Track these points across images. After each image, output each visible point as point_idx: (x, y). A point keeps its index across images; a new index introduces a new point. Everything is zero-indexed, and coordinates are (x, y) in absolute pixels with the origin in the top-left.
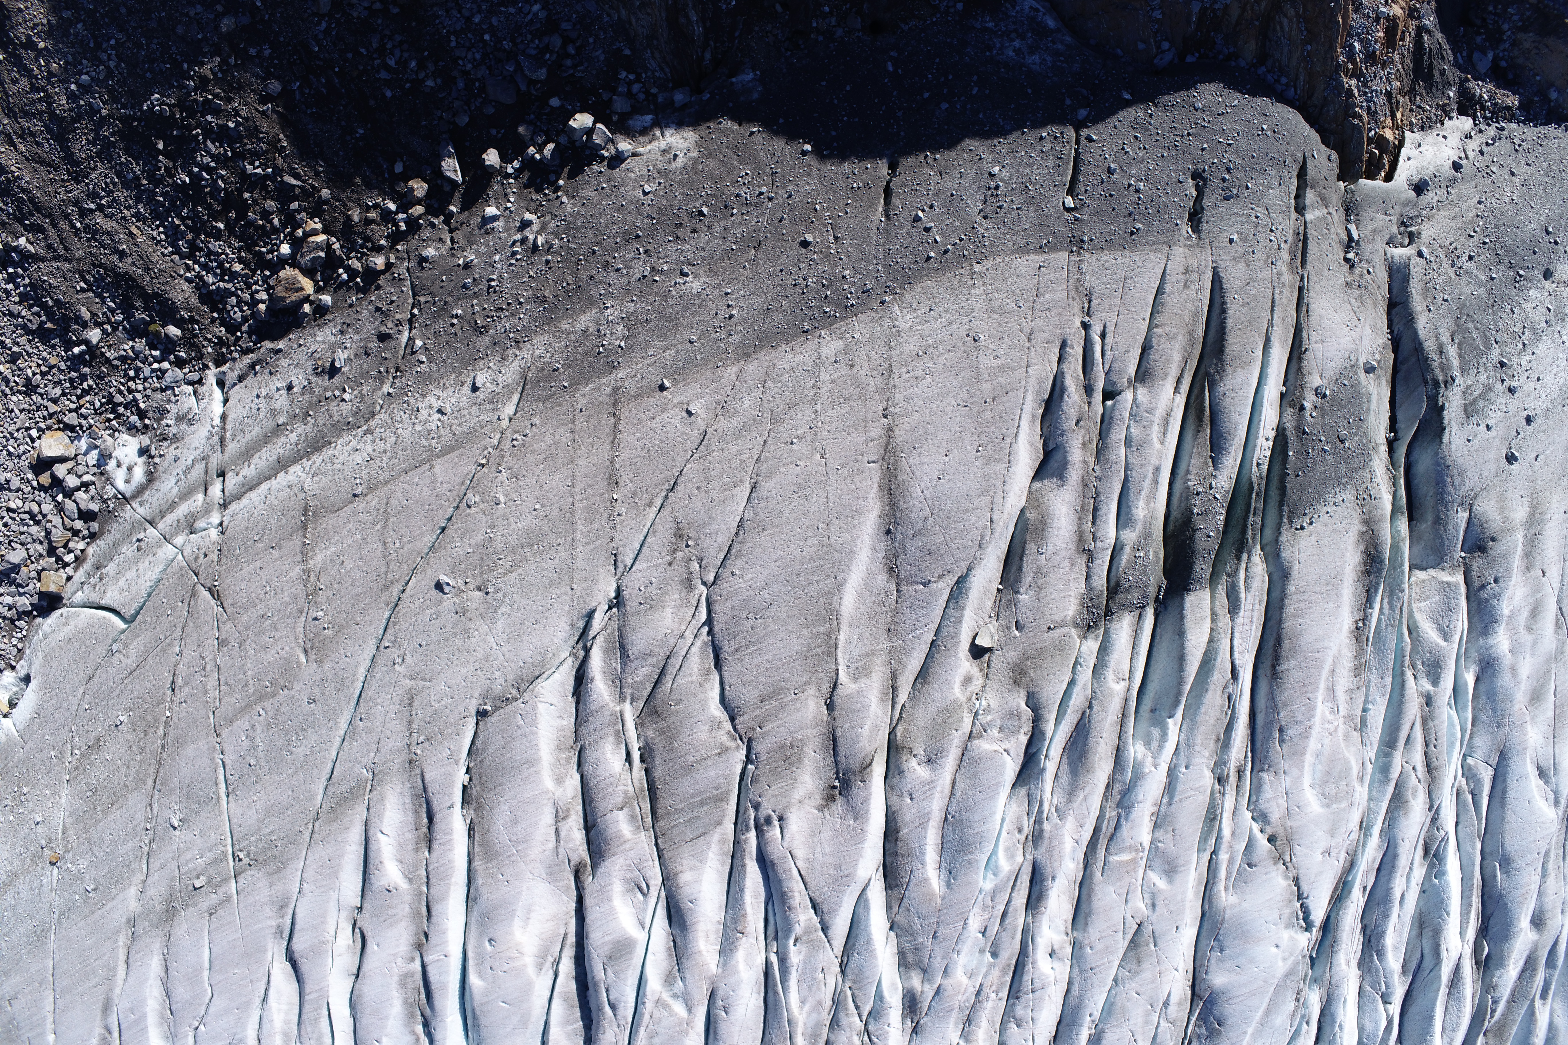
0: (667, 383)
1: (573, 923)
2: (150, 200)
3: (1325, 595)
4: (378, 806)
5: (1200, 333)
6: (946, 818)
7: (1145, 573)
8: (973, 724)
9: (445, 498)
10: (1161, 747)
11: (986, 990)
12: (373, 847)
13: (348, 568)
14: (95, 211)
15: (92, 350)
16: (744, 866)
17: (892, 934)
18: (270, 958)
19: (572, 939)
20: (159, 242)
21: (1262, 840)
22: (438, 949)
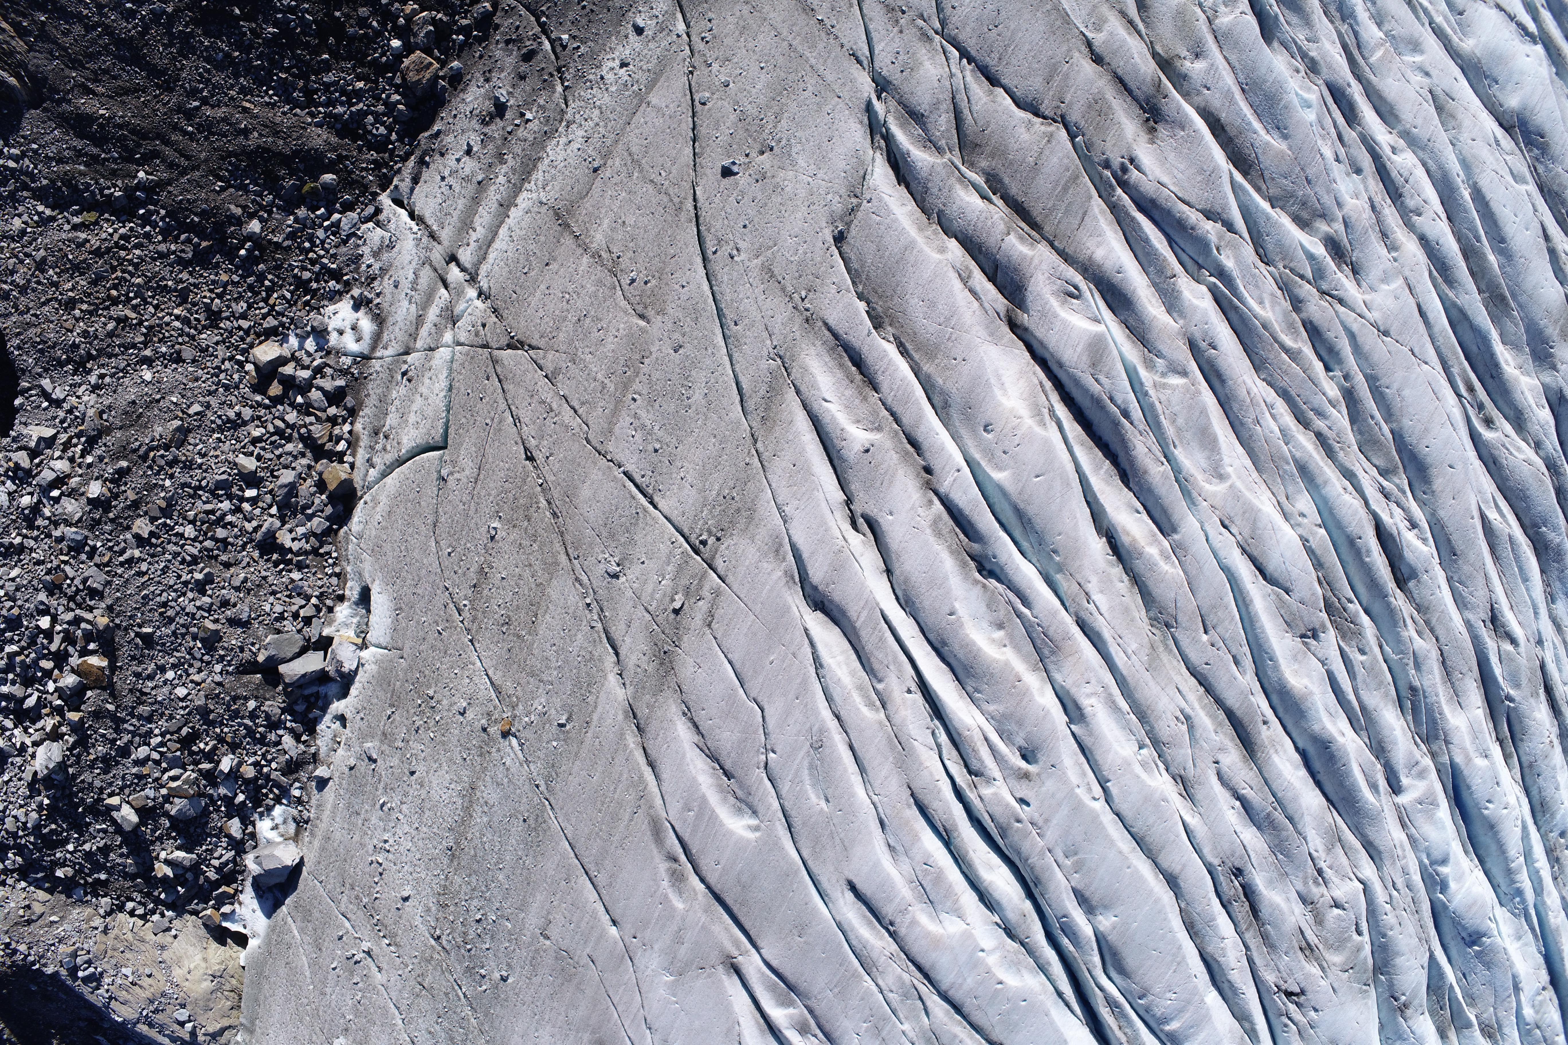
1: (1038, 369)
2: (250, 70)
4: (804, 380)
6: (1243, 90)
8: (1204, 12)
9: (679, 113)
11: (1376, 200)
12: (826, 420)
13: (632, 223)
14: (200, 106)
15: (258, 243)
16: (1133, 219)
17: (1276, 208)
18: (797, 613)
19: (1048, 384)
20: (275, 104)
22: (947, 469)
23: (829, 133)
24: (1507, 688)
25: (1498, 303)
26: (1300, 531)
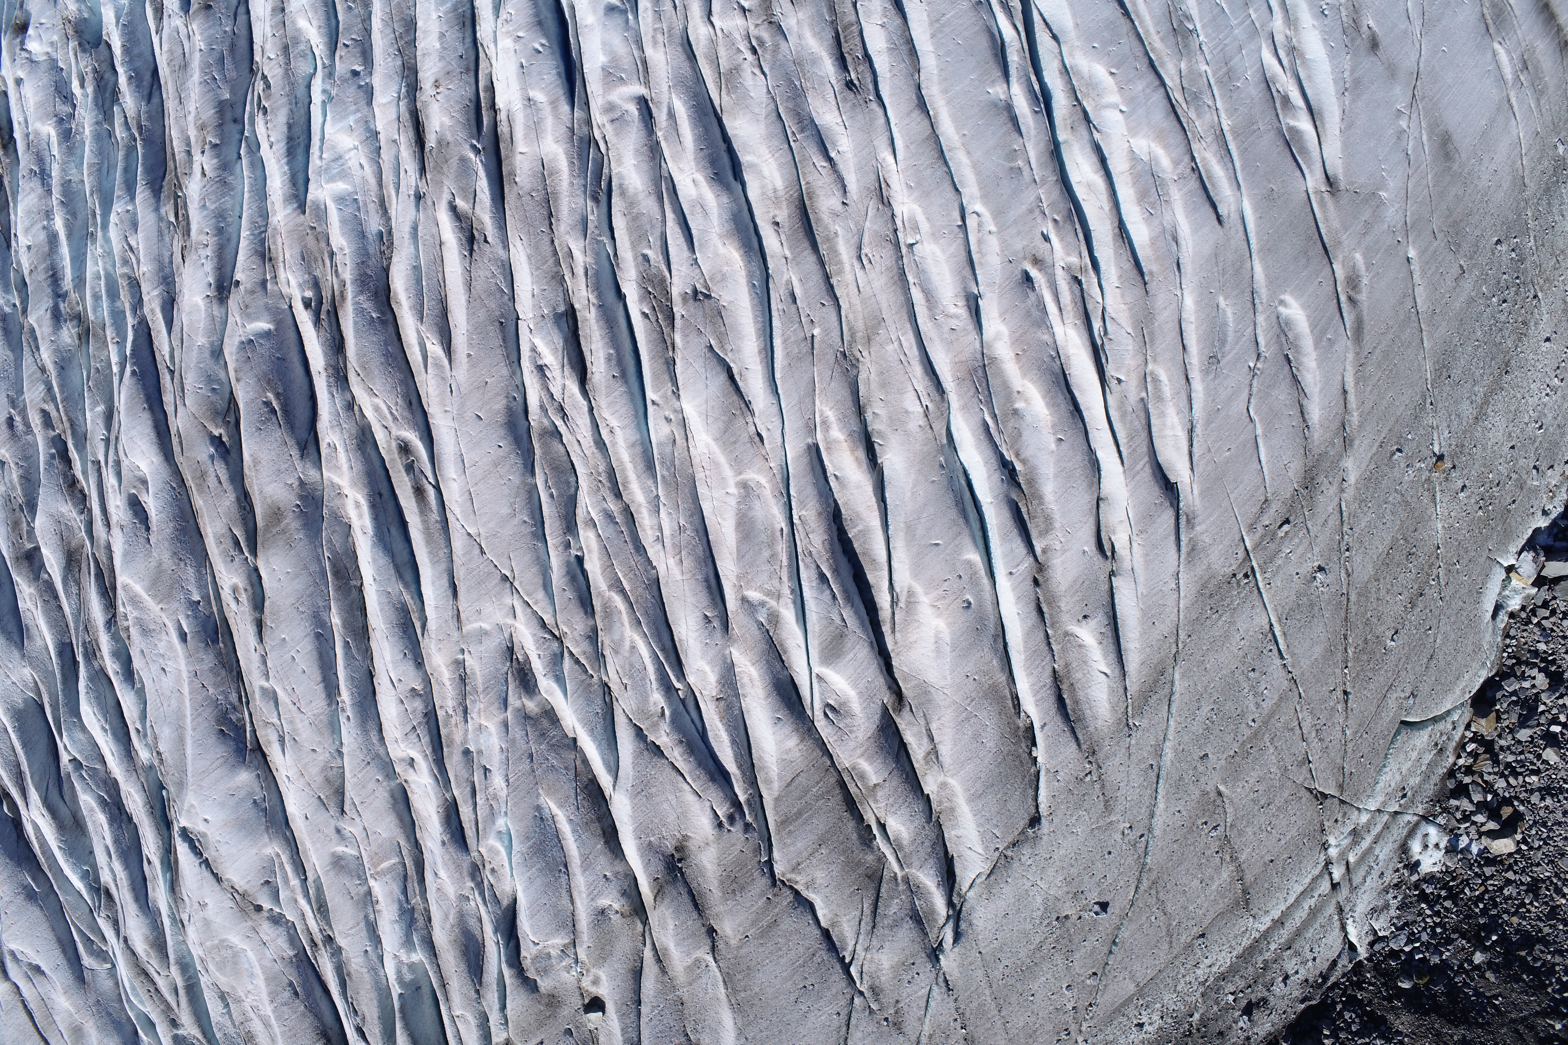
1: (890, 646)
4: (1116, 699)
6: (566, 867)
8: (576, 953)
9: (1118, 970)
11: (460, 717)
12: (1112, 656)
13: (1195, 880)
15: (1479, 943)
16: (740, 767)
17: (571, 737)
18: (1195, 486)
19: (886, 630)
21: (266, 905)
22: (1021, 578)
23: (1004, 922)
24: (477, 163)
25: (343, 569)
26: (676, 405)
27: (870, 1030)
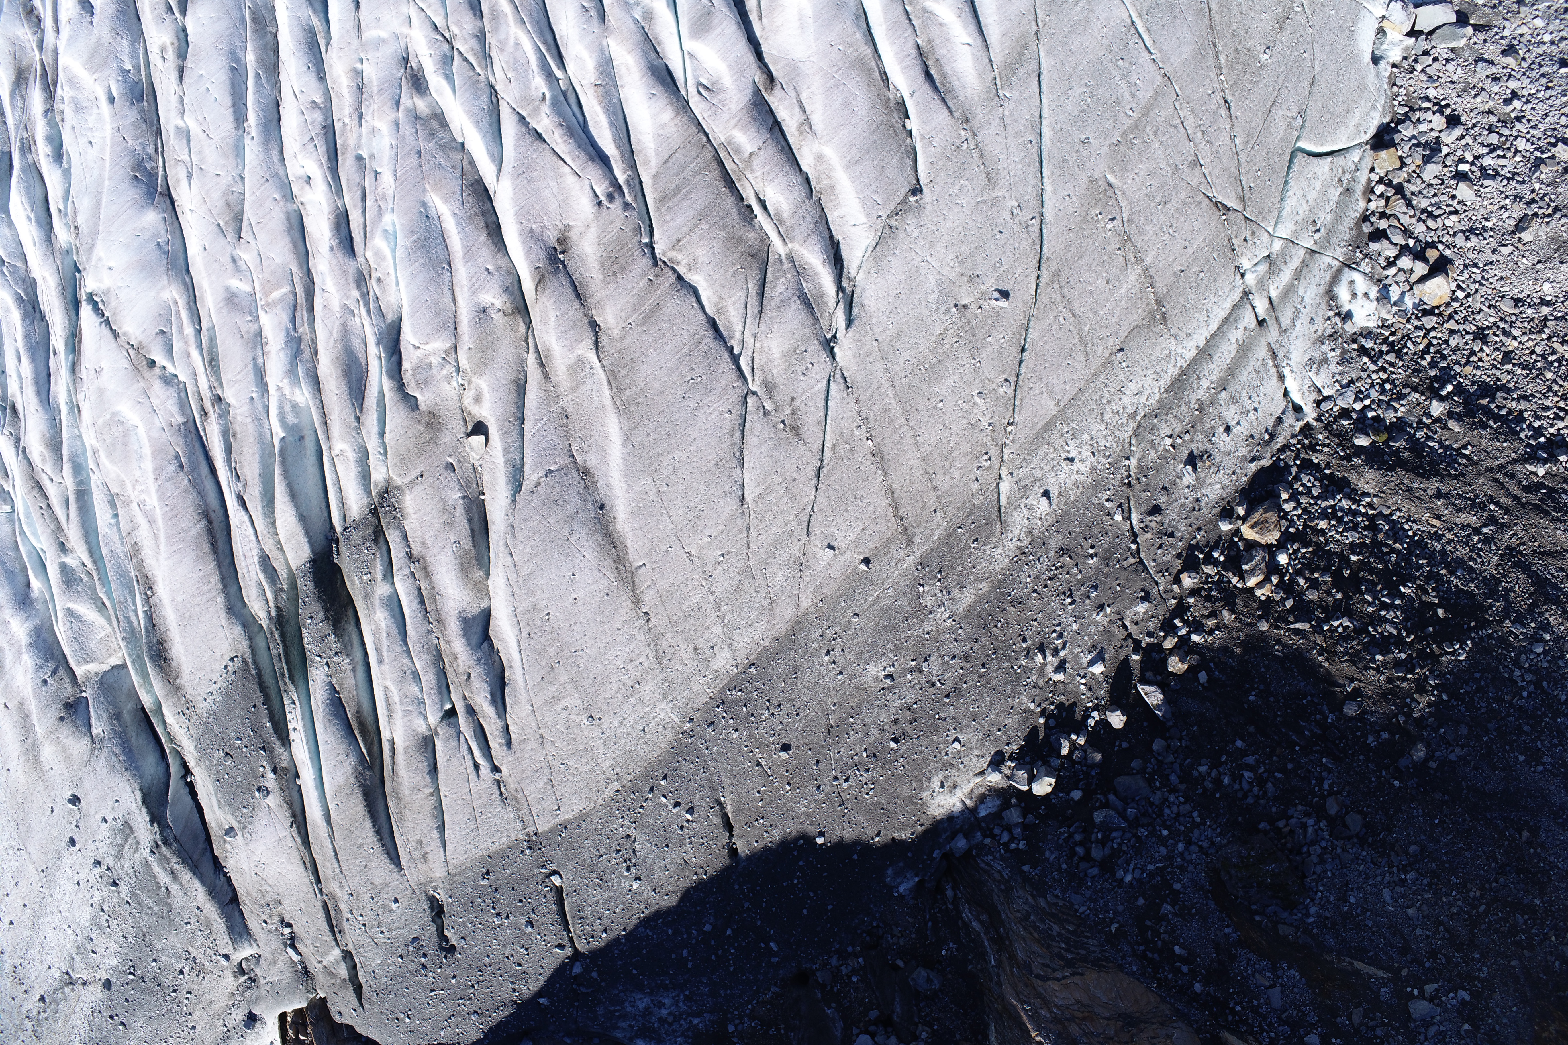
0: (863, 567)
1: (758, 33)
2: (1431, 556)
3: (189, 605)
4: (982, 68)
5: (391, 804)
6: (449, 264)
7: (355, 561)
8: (457, 361)
9: (1032, 380)
10: (281, 407)
11: (355, 122)
12: (973, 28)
13: (1100, 280)
14: (1481, 527)
15: (1434, 394)
16: (618, 147)
17: (460, 140)
19: (753, 17)
20: (1408, 521)
21: (160, 359)
23: (898, 302)
25: (261, 18)
27: (766, 434)
